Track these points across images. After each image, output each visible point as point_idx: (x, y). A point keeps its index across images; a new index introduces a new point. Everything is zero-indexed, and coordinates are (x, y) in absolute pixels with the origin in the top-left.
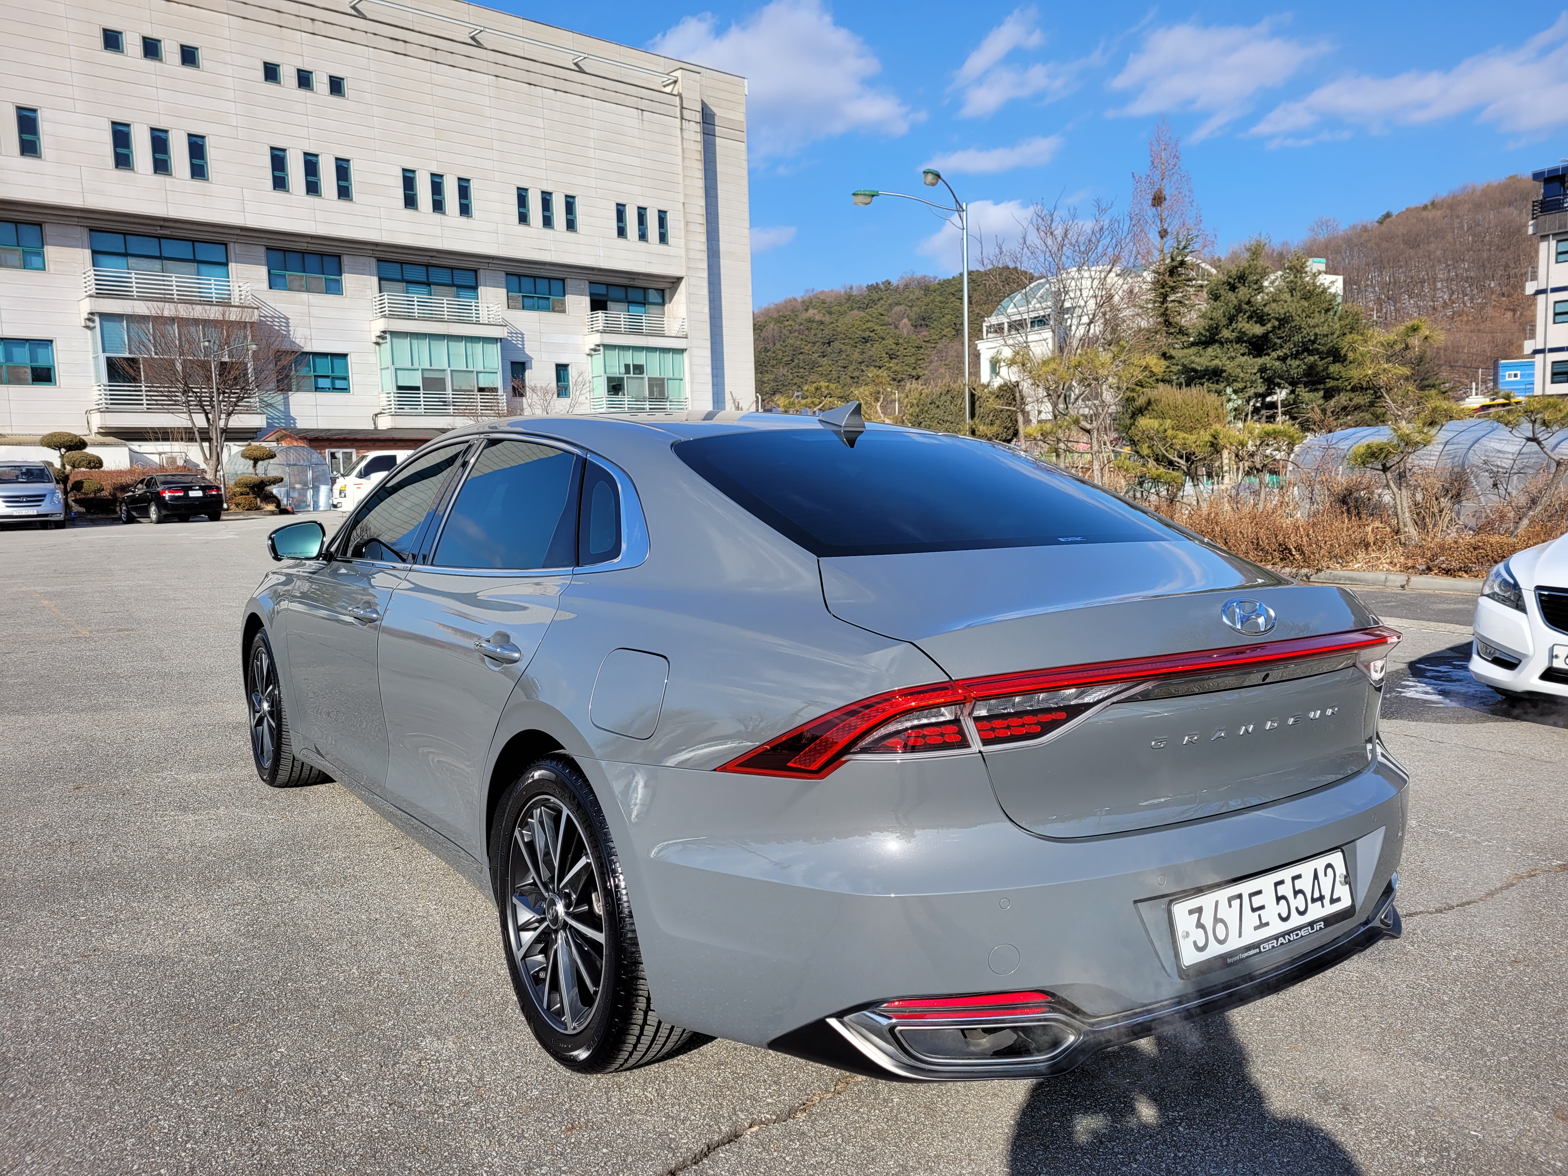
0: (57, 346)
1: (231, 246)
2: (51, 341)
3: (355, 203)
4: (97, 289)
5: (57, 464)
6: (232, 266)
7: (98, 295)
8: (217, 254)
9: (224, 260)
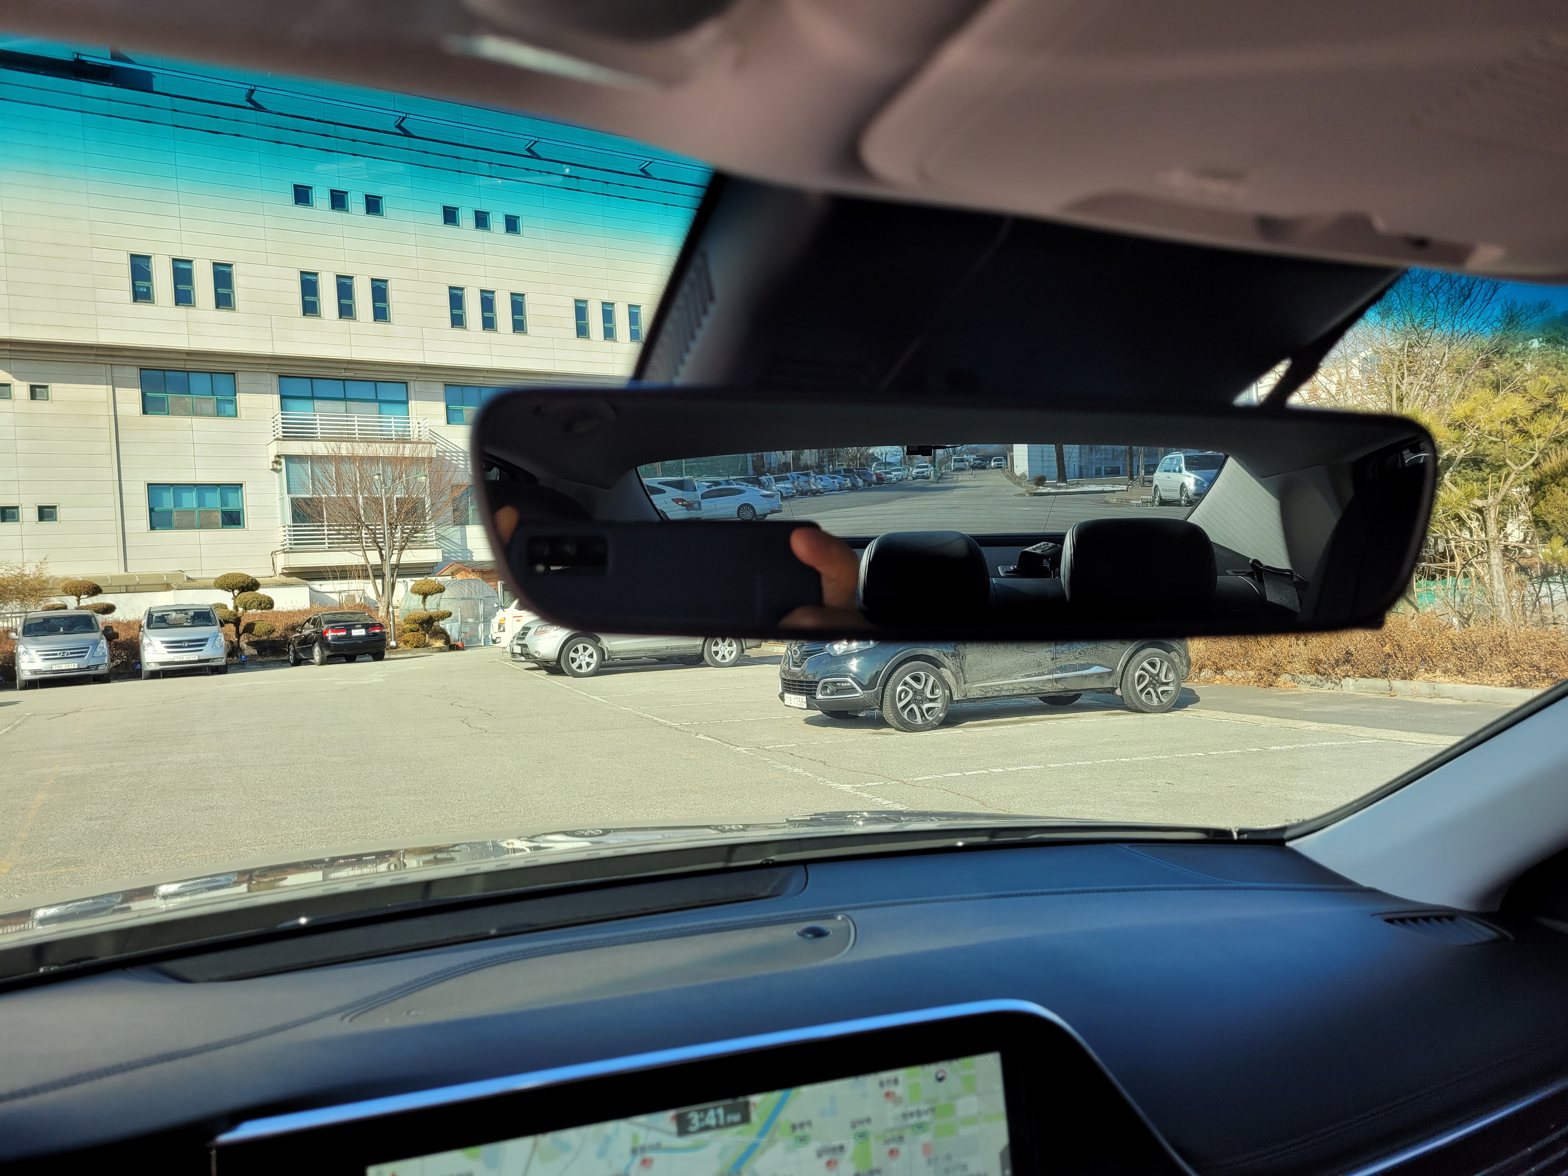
0: (247, 489)
1: (411, 385)
2: (241, 485)
3: (530, 335)
4: (284, 432)
5: (231, 607)
6: (412, 404)
7: (285, 438)
8: (396, 393)
9: (405, 399)
